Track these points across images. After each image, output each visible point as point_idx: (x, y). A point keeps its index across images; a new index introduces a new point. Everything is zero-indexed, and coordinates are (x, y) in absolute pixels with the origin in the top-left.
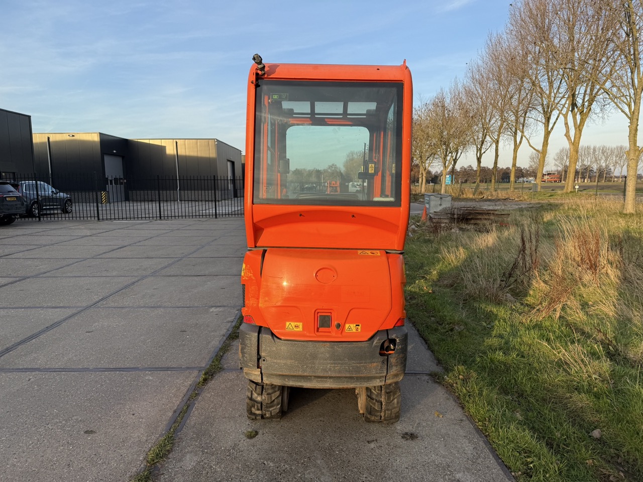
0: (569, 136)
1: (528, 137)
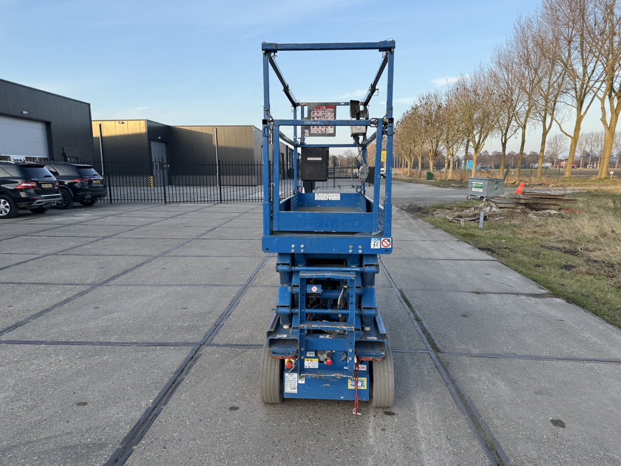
0: (605, 120)
1: (559, 122)
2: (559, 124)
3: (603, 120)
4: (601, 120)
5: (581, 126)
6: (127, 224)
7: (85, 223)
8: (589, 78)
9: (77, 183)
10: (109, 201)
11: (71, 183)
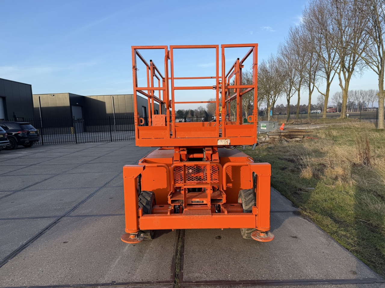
1: (317, 86)
2: (317, 88)
3: (341, 85)
4: (340, 85)
5: (330, 89)
6: (48, 157)
7: (22, 157)
8: (332, 61)
9: (20, 133)
10: (42, 144)
11: (16, 134)
